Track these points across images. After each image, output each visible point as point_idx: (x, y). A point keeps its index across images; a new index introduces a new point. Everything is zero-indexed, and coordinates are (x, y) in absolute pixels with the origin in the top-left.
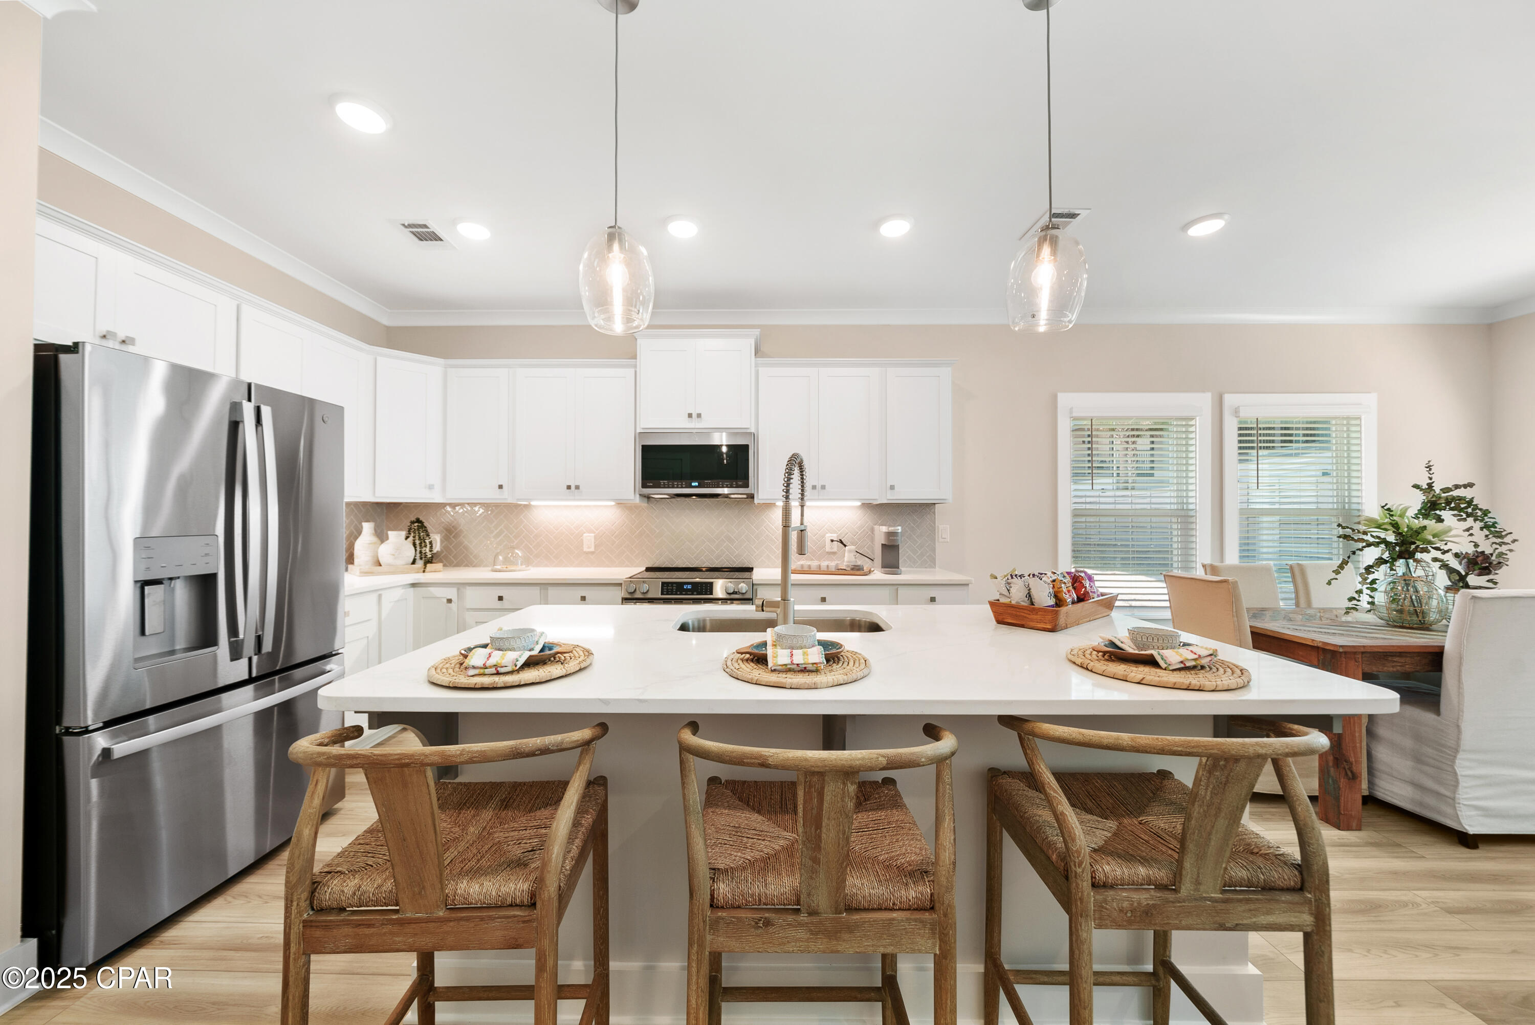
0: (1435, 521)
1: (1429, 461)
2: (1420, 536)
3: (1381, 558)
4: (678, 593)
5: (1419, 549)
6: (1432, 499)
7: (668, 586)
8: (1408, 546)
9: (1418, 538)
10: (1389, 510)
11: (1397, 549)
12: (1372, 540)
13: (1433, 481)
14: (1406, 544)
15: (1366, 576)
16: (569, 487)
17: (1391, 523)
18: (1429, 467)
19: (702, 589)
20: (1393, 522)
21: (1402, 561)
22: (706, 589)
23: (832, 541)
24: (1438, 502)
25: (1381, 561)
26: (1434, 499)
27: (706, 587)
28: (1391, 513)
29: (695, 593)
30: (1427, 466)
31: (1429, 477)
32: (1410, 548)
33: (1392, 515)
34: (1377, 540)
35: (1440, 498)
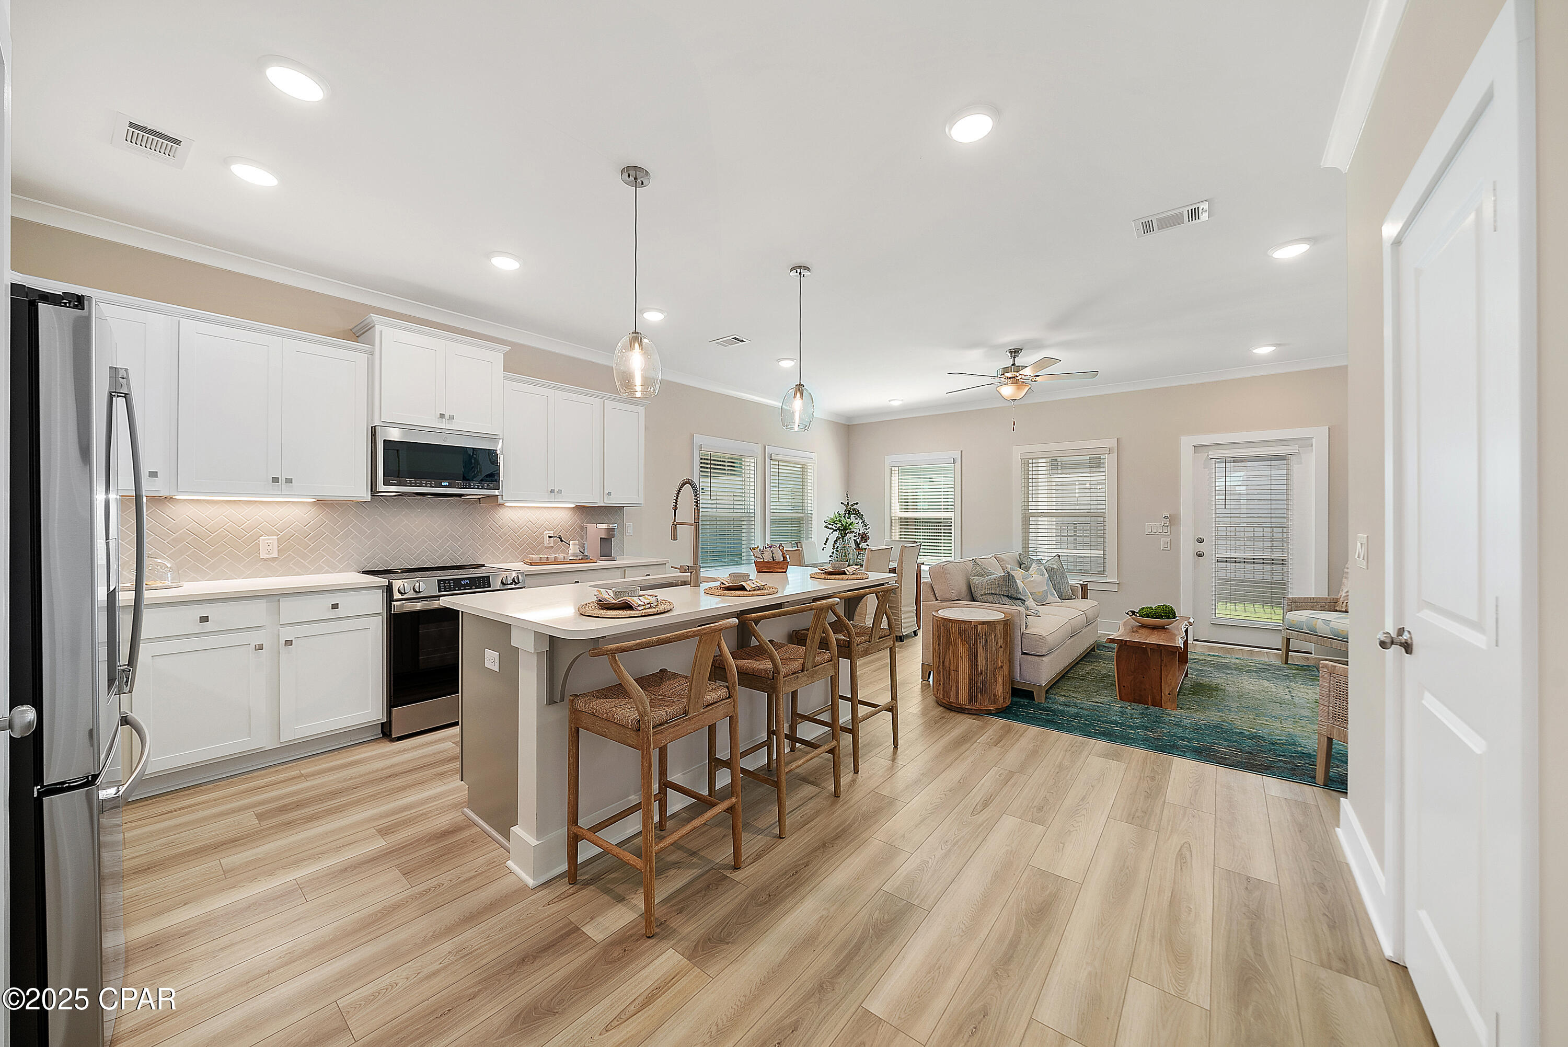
4: (457, 589)
7: (445, 583)
16: (275, 480)
19: (479, 583)
22: (484, 583)
23: (550, 537)
27: (484, 580)
29: (474, 587)
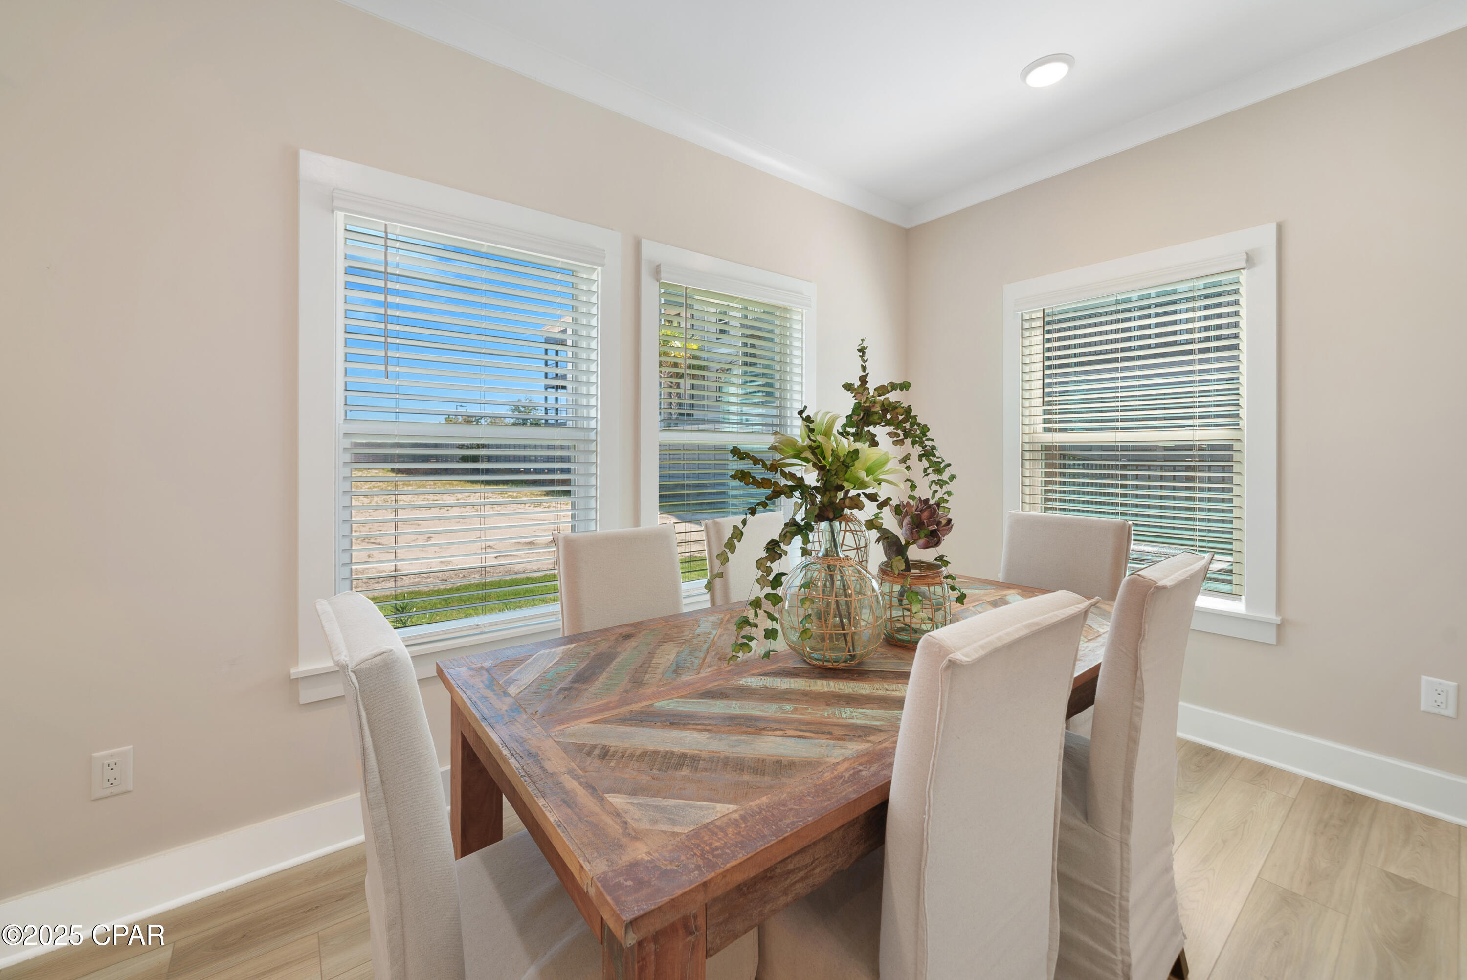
0: (868, 443)
1: (863, 340)
2: (849, 472)
3: (793, 523)
5: (847, 501)
6: (865, 405)
8: (833, 494)
9: (847, 476)
10: (808, 419)
11: (819, 498)
12: (783, 482)
13: (866, 372)
14: (829, 491)
15: (769, 564)
17: (810, 447)
18: (862, 350)
20: (814, 445)
21: (824, 525)
24: (873, 410)
25: (793, 529)
26: (868, 405)
28: (811, 426)
30: (859, 348)
31: (862, 365)
32: (836, 497)
33: (812, 431)
34: (790, 483)
35: (875, 402)
